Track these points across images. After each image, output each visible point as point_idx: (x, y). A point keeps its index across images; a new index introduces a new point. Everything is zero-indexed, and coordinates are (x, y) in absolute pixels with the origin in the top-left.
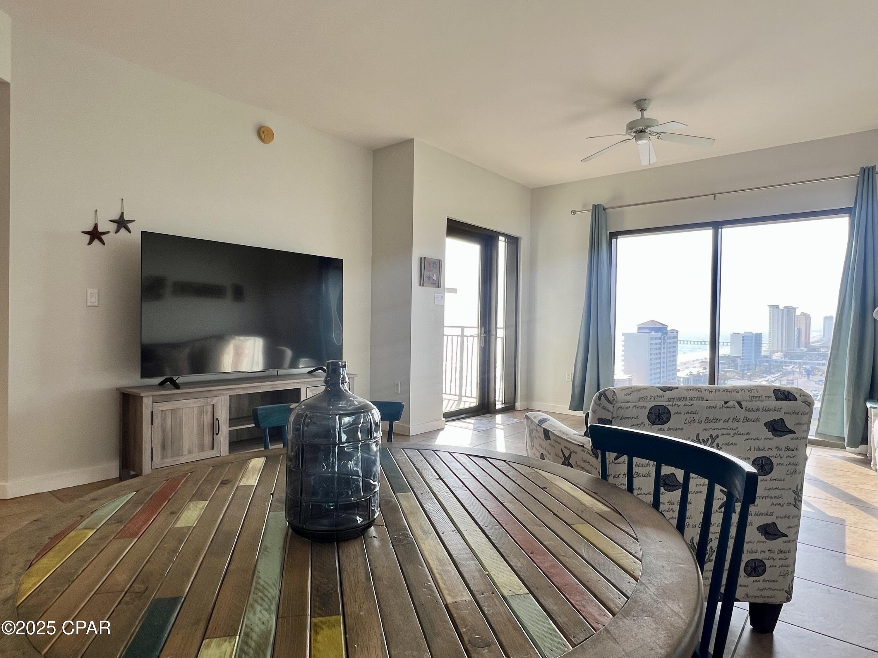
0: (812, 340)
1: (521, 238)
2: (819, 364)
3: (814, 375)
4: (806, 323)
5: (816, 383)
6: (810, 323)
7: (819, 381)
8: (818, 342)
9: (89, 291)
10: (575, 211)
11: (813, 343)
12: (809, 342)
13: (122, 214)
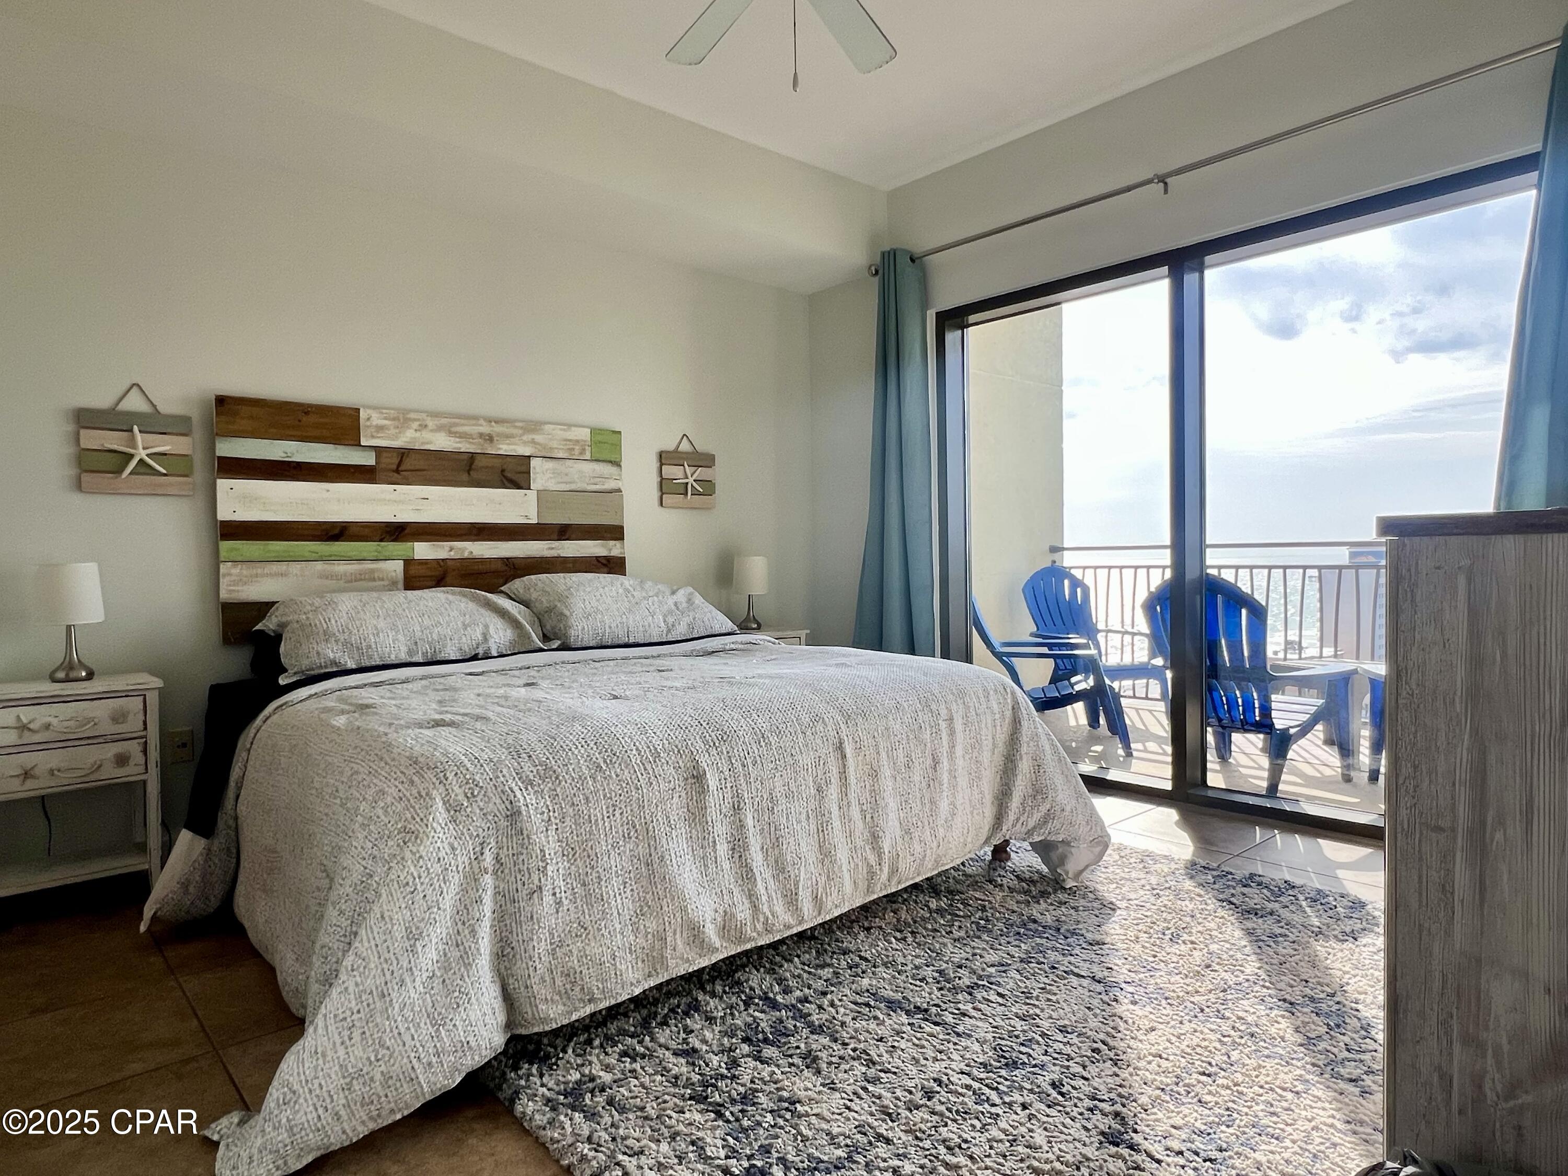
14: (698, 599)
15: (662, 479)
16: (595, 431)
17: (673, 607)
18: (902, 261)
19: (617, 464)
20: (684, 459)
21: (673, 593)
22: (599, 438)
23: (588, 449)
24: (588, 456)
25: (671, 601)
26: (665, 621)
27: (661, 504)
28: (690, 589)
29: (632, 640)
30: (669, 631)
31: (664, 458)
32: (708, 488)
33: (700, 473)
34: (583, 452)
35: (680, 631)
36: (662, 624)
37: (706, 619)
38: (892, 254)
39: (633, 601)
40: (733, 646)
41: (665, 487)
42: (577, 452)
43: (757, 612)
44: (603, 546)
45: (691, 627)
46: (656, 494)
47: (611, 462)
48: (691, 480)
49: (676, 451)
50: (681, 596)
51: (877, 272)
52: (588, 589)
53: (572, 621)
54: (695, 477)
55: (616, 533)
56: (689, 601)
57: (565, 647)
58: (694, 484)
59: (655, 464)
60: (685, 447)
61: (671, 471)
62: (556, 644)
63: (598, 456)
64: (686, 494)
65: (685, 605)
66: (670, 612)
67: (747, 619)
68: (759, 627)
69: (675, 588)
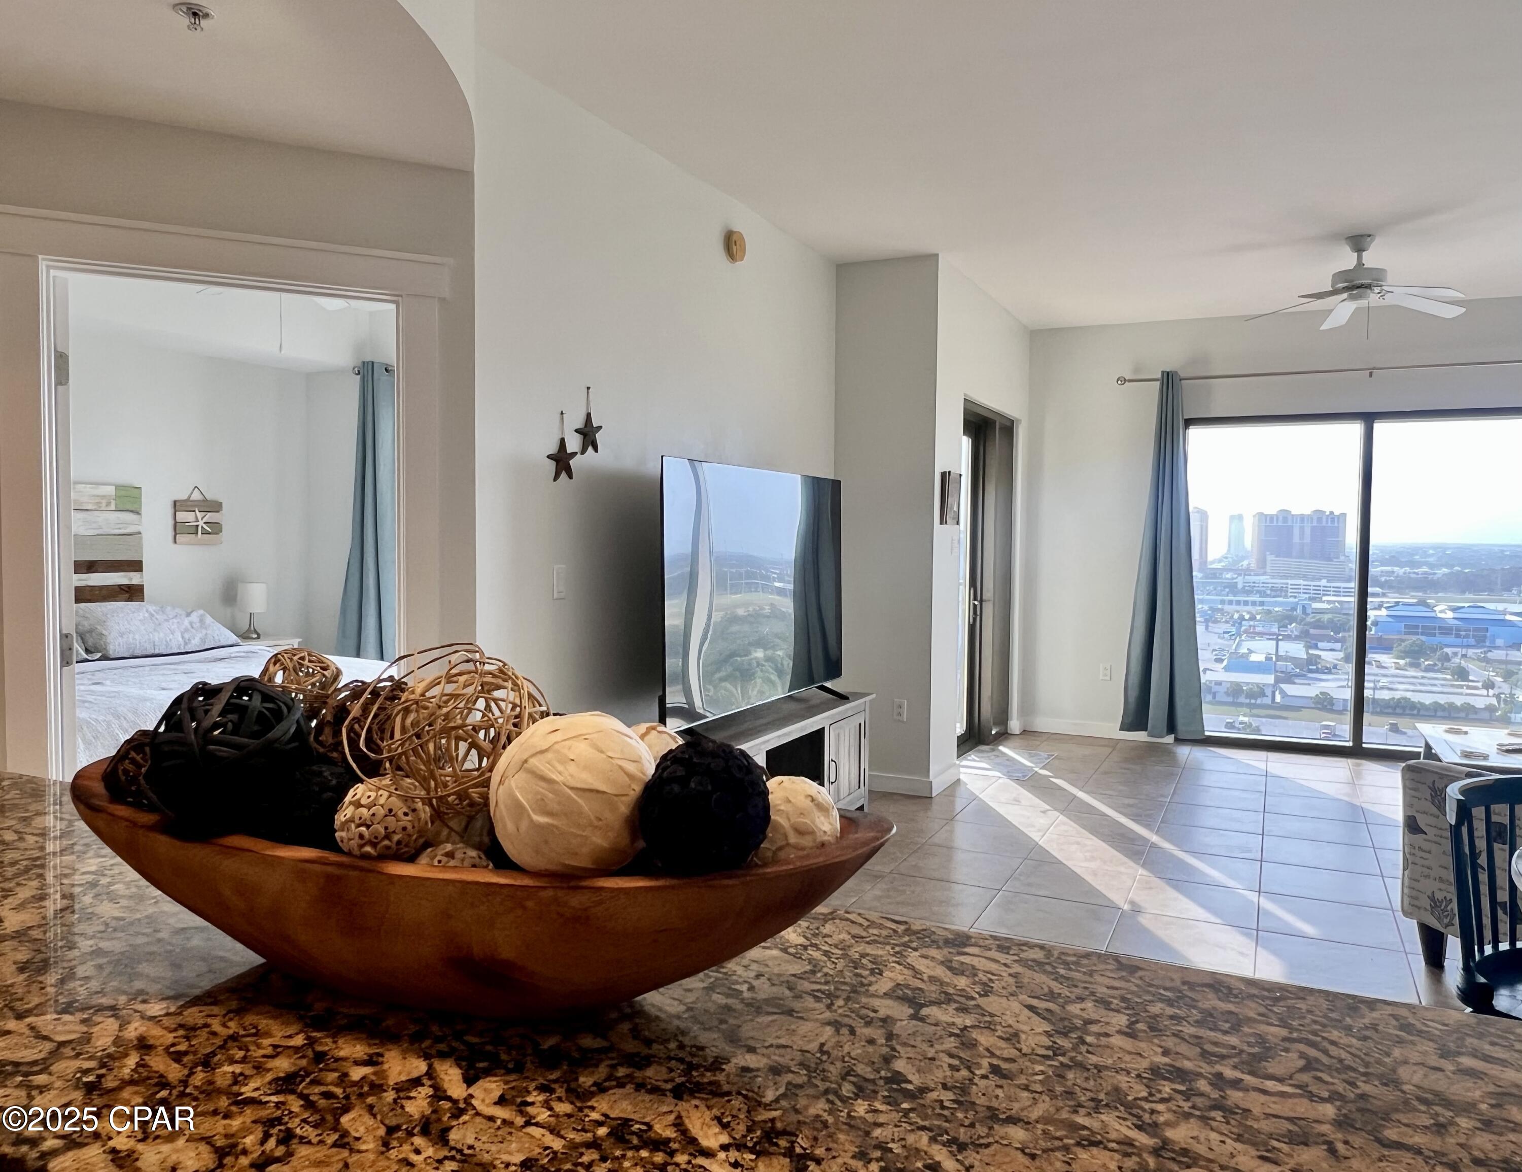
0: (1210, 558)
1: (1019, 421)
2: (1222, 602)
3: (1216, 622)
4: (1202, 526)
5: (1219, 637)
6: (1207, 527)
7: (1224, 633)
8: (1220, 561)
9: (556, 567)
10: (1125, 380)
11: (1213, 562)
12: (1206, 562)
13: (589, 416)
14: (209, 619)
15: (176, 523)
16: (118, 487)
17: (189, 627)
18: (379, 372)
19: (138, 513)
20: (196, 506)
21: (188, 615)
22: (123, 493)
23: (113, 503)
24: (113, 507)
25: (186, 622)
26: (183, 637)
27: (175, 542)
28: (201, 612)
29: (157, 652)
30: (186, 644)
31: (177, 506)
32: (215, 528)
33: (209, 517)
34: (108, 504)
35: (195, 644)
36: (180, 639)
37: (215, 635)
38: (370, 365)
39: (157, 622)
40: (237, 654)
41: (178, 528)
42: (104, 505)
43: (258, 625)
44: (125, 577)
45: (203, 641)
46: (171, 533)
47: (132, 511)
48: (201, 523)
49: (188, 500)
50: (194, 617)
51: (359, 373)
52: (121, 615)
53: (110, 639)
54: (205, 520)
55: (136, 566)
56: (202, 621)
57: (105, 658)
58: (205, 526)
59: (170, 511)
60: (196, 496)
61: (182, 516)
62: (99, 655)
63: (121, 507)
64: (197, 533)
65: (198, 624)
66: (186, 630)
67: (249, 630)
68: (258, 637)
69: (189, 611)
